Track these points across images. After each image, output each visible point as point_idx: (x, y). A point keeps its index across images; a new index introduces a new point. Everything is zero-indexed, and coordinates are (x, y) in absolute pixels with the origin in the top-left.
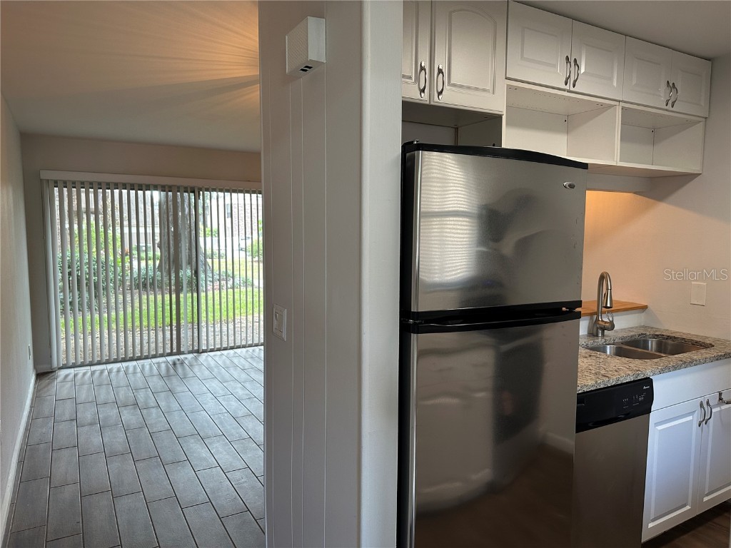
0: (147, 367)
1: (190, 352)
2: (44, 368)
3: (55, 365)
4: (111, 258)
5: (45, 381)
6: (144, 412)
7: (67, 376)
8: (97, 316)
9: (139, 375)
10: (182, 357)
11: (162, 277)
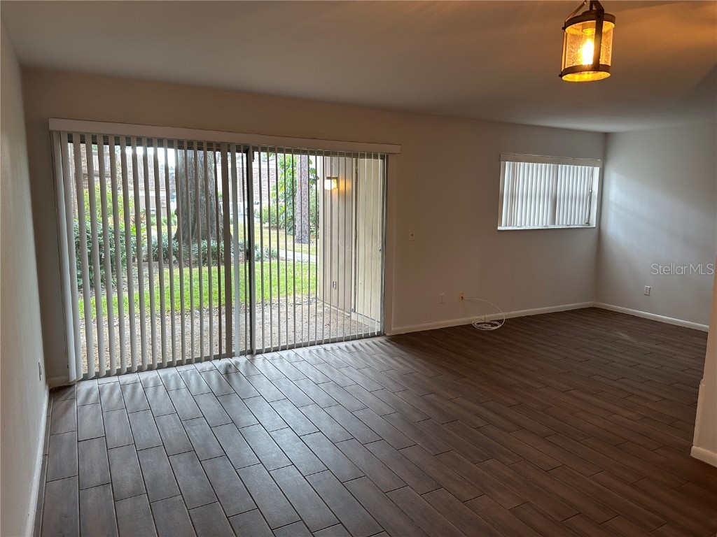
0: (193, 379)
1: (243, 353)
2: (59, 381)
3: (74, 377)
4: (122, 224)
5: (62, 403)
6: (207, 465)
7: (89, 393)
8: (115, 296)
9: (184, 391)
10: (233, 360)
11: (180, 246)
